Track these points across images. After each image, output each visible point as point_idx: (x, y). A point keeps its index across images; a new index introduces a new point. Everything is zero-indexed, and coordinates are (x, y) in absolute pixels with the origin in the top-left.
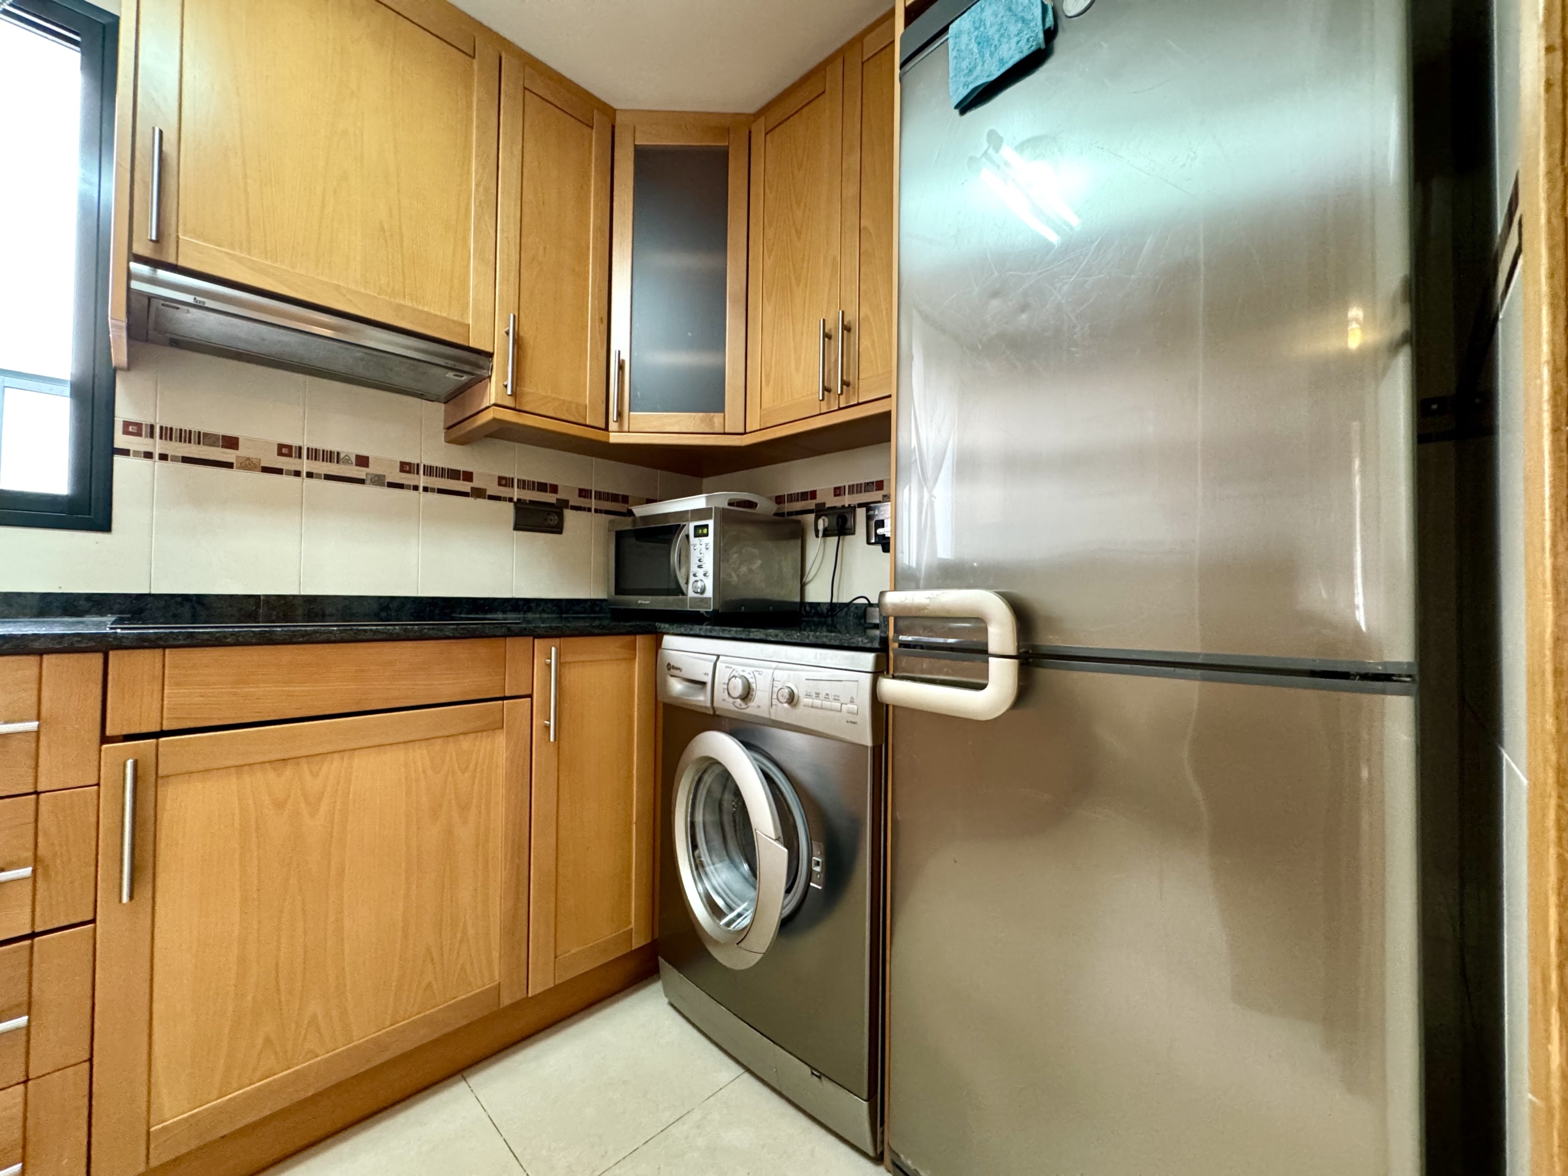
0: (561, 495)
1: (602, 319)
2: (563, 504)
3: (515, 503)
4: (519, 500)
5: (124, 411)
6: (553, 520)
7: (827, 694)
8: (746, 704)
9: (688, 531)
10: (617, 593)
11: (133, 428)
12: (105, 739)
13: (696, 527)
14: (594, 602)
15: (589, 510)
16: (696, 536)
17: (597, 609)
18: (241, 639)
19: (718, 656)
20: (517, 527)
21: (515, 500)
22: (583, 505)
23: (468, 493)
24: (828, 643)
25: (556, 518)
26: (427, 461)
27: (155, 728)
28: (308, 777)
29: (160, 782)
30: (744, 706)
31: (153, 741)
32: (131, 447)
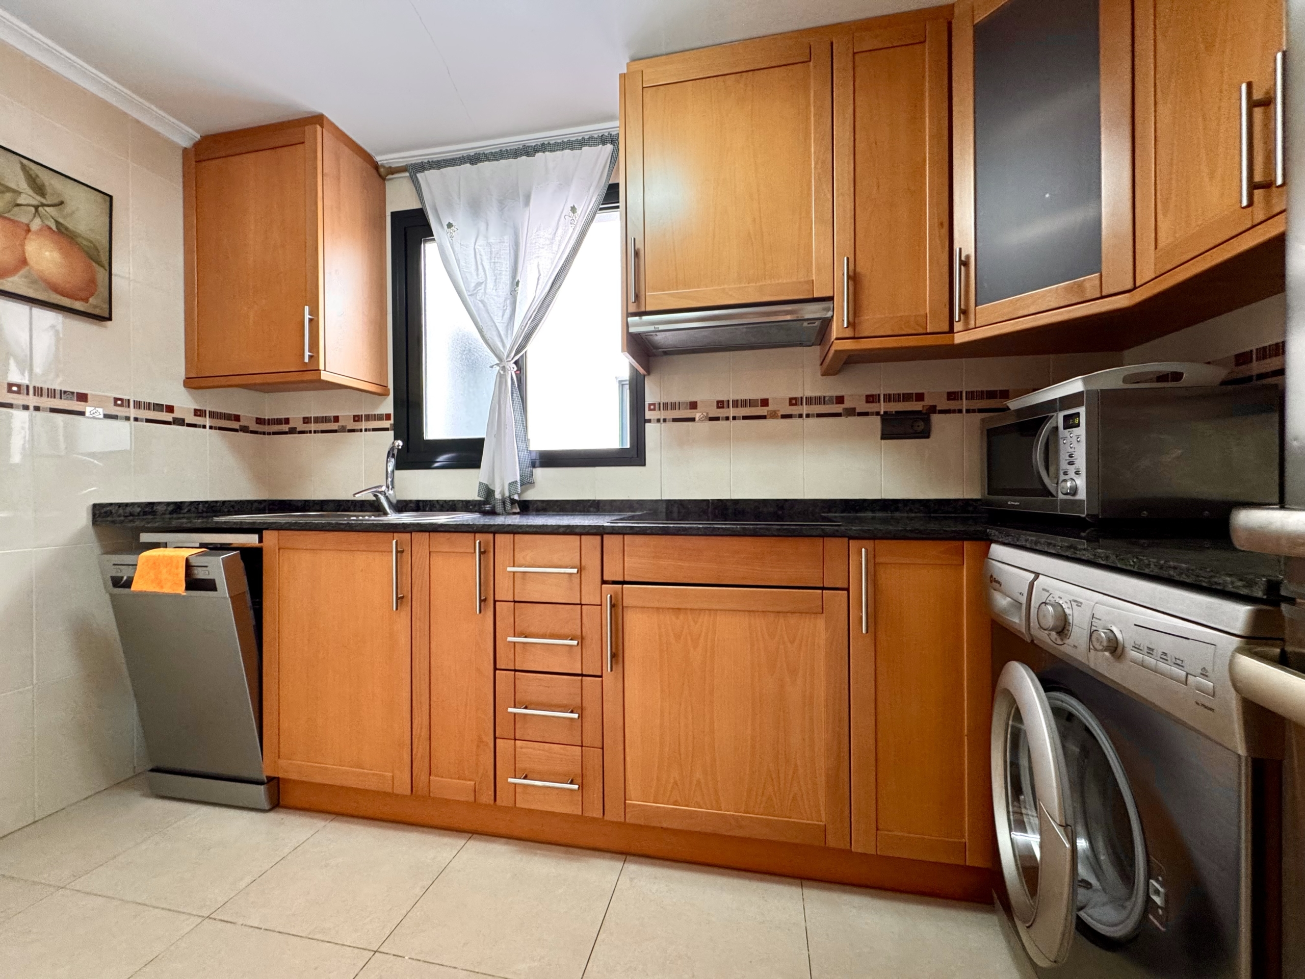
0: (928, 402)
1: (942, 224)
2: (933, 409)
3: (882, 416)
4: (885, 413)
5: (649, 399)
6: (921, 426)
7: (1165, 654)
8: (1062, 640)
9: (1057, 422)
10: (989, 494)
11: (654, 407)
12: (604, 582)
13: (1065, 417)
14: (966, 502)
15: (960, 411)
16: (1065, 428)
17: (971, 509)
18: (654, 531)
19: (1037, 575)
20: (883, 437)
21: (882, 413)
22: (952, 408)
23: (841, 413)
24: (1177, 578)
25: (922, 423)
26: (809, 393)
27: (621, 579)
28: (692, 623)
29: (624, 609)
30: (1060, 642)
31: (620, 586)
32: (652, 418)
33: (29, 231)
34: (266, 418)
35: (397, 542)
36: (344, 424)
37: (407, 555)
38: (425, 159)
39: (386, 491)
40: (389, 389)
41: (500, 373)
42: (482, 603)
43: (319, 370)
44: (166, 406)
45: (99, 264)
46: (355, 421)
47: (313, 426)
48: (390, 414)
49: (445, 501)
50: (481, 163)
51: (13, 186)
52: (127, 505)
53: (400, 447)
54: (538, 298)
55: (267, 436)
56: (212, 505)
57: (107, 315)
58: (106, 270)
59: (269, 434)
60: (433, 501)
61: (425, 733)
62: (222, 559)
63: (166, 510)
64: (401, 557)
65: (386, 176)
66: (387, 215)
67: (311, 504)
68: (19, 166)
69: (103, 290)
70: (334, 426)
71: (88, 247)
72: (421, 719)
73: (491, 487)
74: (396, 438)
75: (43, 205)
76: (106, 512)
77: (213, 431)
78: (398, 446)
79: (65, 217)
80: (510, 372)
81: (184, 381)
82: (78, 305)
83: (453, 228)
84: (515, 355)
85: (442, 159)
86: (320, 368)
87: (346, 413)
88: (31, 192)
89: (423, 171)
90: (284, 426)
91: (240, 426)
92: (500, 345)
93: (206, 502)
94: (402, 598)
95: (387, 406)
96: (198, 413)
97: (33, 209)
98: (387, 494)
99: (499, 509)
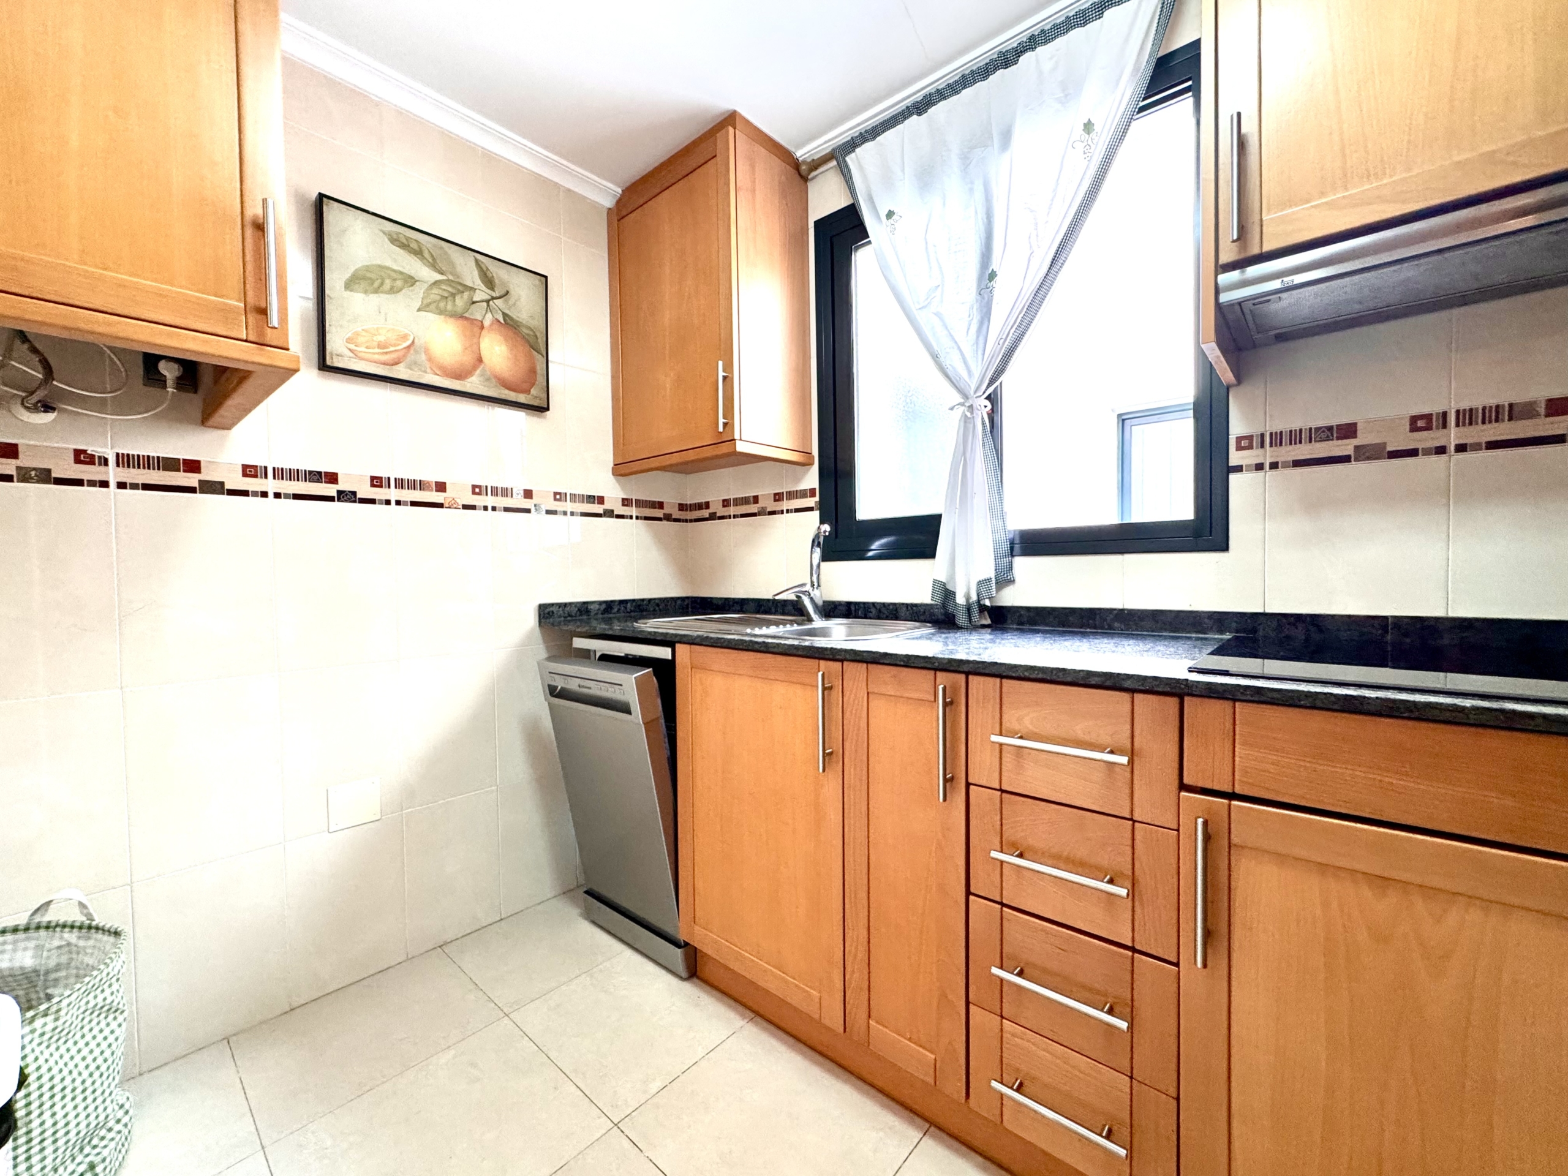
5: (1237, 427)
11: (1246, 442)
12: (1183, 787)
27: (1226, 788)
28: (1423, 915)
29: (1233, 850)
31: (1225, 801)
32: (1243, 463)
33: (482, 327)
34: (688, 503)
35: (823, 675)
36: (764, 506)
37: (836, 694)
38: (855, 132)
39: (811, 591)
40: (813, 457)
41: (966, 416)
42: (948, 785)
43: (734, 440)
44: (598, 497)
45: (539, 352)
46: (775, 500)
47: (732, 510)
48: (815, 489)
49: (884, 604)
50: (934, 107)
51: (470, 284)
52: (566, 605)
53: (827, 534)
54: (1028, 289)
55: (689, 524)
56: (639, 603)
57: (546, 406)
58: (543, 356)
59: (691, 521)
60: (868, 603)
61: (862, 954)
62: (635, 678)
63: (599, 609)
64: (829, 695)
65: (809, 174)
66: (809, 227)
67: (731, 603)
68: (473, 264)
69: (541, 379)
70: (753, 508)
71: (528, 335)
72: (856, 934)
73: (949, 587)
74: (822, 522)
75: (493, 298)
76: (548, 613)
77: (639, 521)
78: (825, 532)
79: (509, 309)
80: (980, 413)
81: (613, 468)
82: (522, 398)
83: (894, 217)
84: (988, 387)
85: (878, 123)
86: (736, 438)
87: (765, 491)
88: (484, 288)
89: (853, 151)
90: (704, 511)
91: (664, 514)
92: (964, 374)
93: (634, 600)
94: (831, 754)
95: (811, 479)
96: (626, 502)
97: (485, 304)
98: (812, 595)
99: (961, 620)
